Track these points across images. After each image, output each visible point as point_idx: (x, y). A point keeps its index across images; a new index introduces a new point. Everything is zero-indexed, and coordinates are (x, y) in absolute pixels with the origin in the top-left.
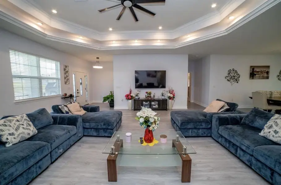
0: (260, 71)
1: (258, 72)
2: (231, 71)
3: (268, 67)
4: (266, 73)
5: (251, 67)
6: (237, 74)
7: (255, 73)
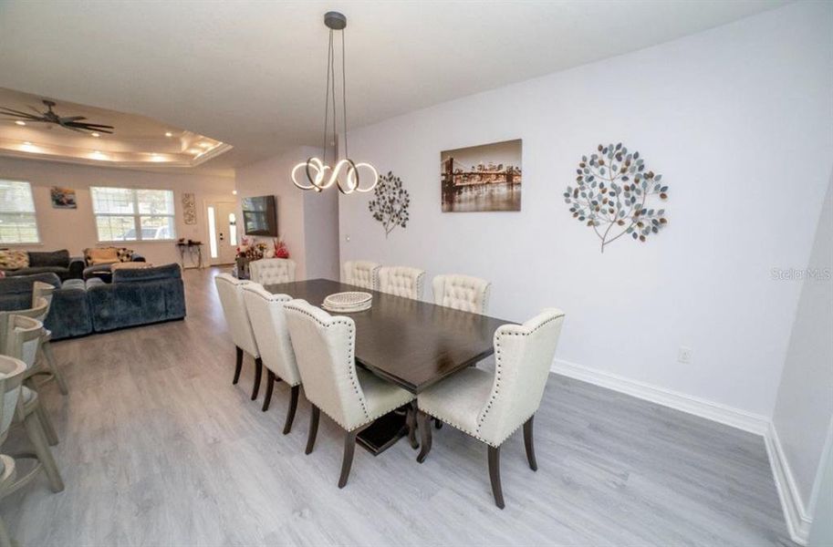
0: (476, 171)
1: (469, 176)
2: (385, 183)
3: (514, 146)
4: (502, 179)
5: (443, 154)
6: (401, 192)
7: (458, 184)
